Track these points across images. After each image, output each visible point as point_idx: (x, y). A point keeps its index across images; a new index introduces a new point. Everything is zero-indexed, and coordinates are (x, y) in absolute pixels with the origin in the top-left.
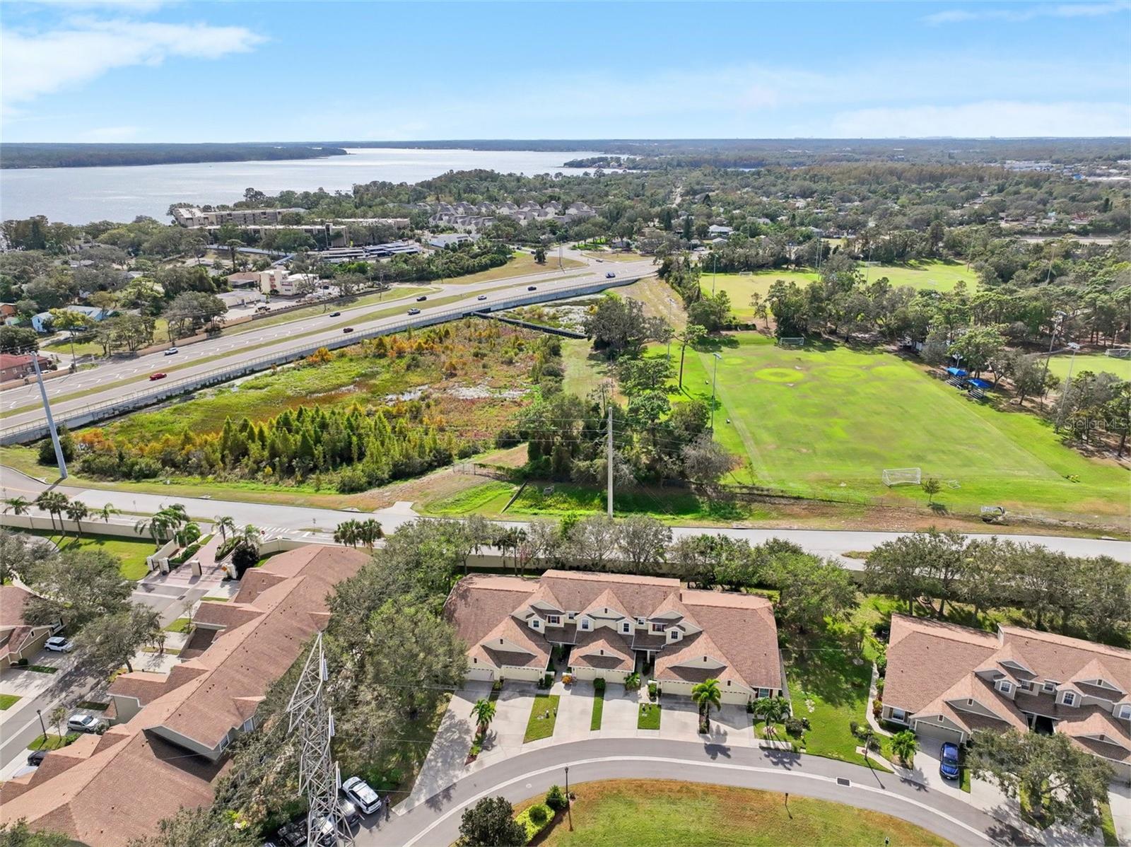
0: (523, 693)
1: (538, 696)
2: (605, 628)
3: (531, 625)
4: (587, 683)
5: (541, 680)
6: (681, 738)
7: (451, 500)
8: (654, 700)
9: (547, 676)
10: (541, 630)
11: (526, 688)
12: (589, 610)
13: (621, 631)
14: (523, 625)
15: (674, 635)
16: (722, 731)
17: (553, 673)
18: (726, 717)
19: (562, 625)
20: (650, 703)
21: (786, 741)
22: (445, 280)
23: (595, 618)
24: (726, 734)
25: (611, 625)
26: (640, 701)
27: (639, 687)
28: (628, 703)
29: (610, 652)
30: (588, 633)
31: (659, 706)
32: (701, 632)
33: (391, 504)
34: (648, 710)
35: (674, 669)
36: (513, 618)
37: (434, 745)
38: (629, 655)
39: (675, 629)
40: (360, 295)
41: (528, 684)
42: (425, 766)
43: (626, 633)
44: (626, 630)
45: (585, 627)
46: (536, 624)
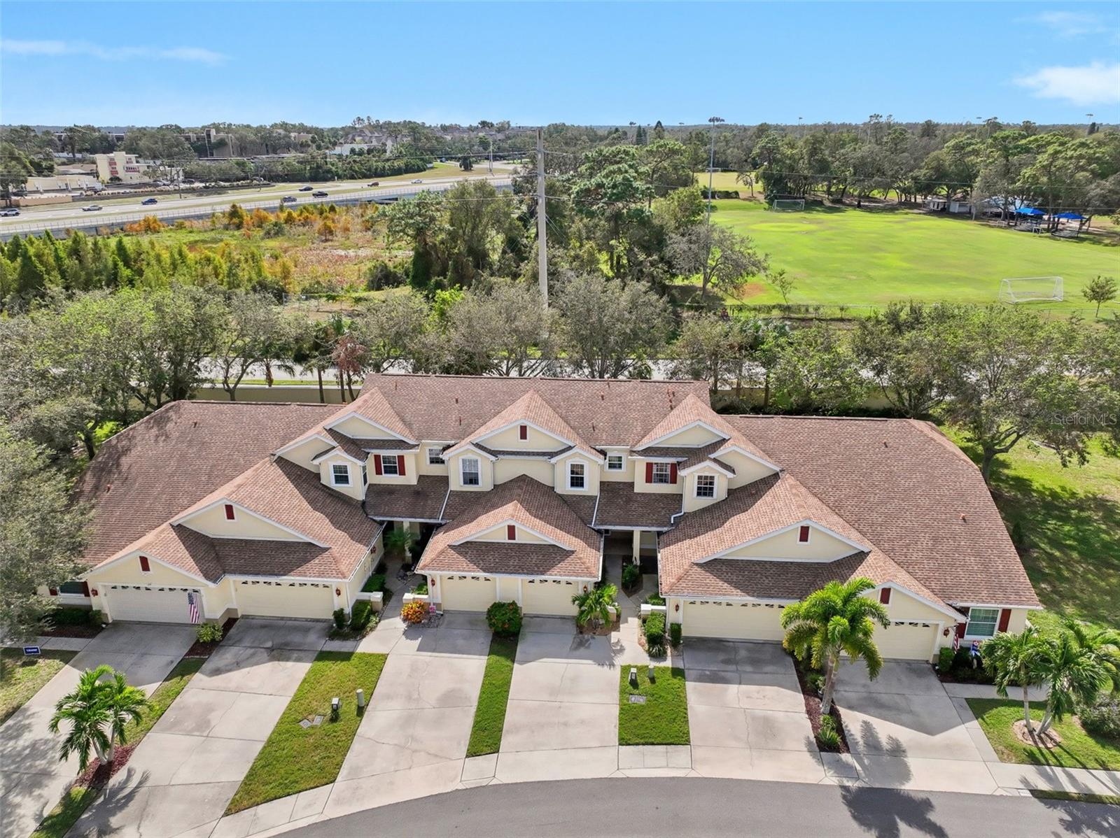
0: (280, 652)
1: (323, 656)
2: (523, 479)
3: (328, 479)
4: (470, 619)
5: (339, 615)
6: (765, 770)
8: (659, 656)
9: (360, 606)
10: (355, 489)
11: (296, 638)
12: (481, 435)
13: (564, 487)
14: (304, 479)
15: (705, 488)
16: (884, 741)
17: (377, 596)
18: (884, 698)
19: (410, 478)
20: (652, 664)
23: (495, 453)
24: (897, 751)
25: (537, 470)
26: (621, 661)
27: (615, 624)
28: (584, 668)
29: (534, 531)
30: (479, 496)
31: (677, 673)
32: (776, 476)
34: (645, 684)
35: (715, 566)
36: (282, 462)
38: (586, 539)
39: (705, 468)
41: (303, 626)
43: (577, 491)
44: (577, 481)
45: (471, 479)
46: (342, 477)
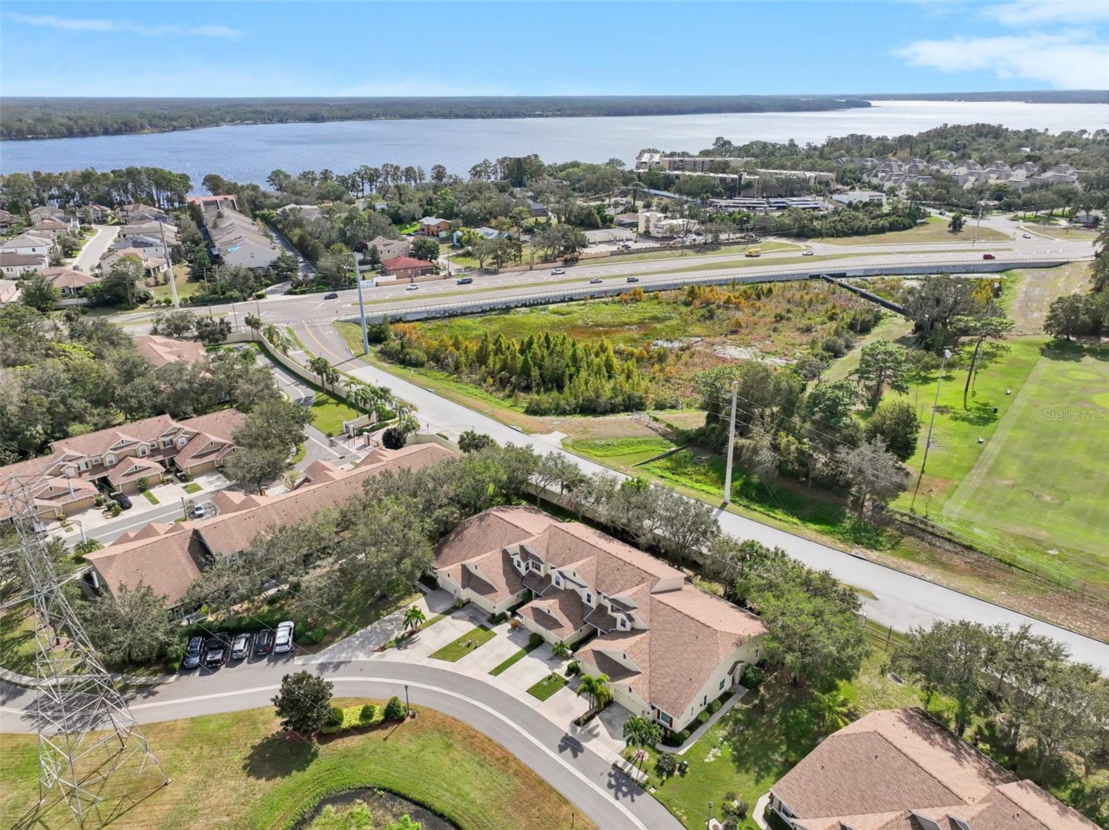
0: (473, 619)
1: (481, 626)
2: (573, 591)
3: (514, 562)
4: (528, 635)
5: (495, 615)
6: (552, 718)
7: (603, 442)
8: (568, 676)
9: (503, 615)
10: (523, 571)
11: (479, 616)
13: (583, 599)
14: (508, 559)
15: (623, 623)
16: (596, 732)
17: (509, 614)
18: (614, 721)
19: (541, 574)
20: (563, 676)
21: (646, 772)
22: (825, 239)
23: (564, 578)
24: (597, 735)
25: (578, 590)
26: (556, 671)
27: (564, 659)
28: (544, 667)
30: (558, 591)
31: (567, 683)
32: (646, 630)
33: (550, 432)
34: (552, 680)
35: (599, 653)
36: (503, 550)
37: (369, 628)
39: (626, 616)
40: (726, 244)
41: (483, 613)
42: (348, 639)
43: (588, 604)
44: (589, 600)
45: (558, 583)
46: (519, 564)
